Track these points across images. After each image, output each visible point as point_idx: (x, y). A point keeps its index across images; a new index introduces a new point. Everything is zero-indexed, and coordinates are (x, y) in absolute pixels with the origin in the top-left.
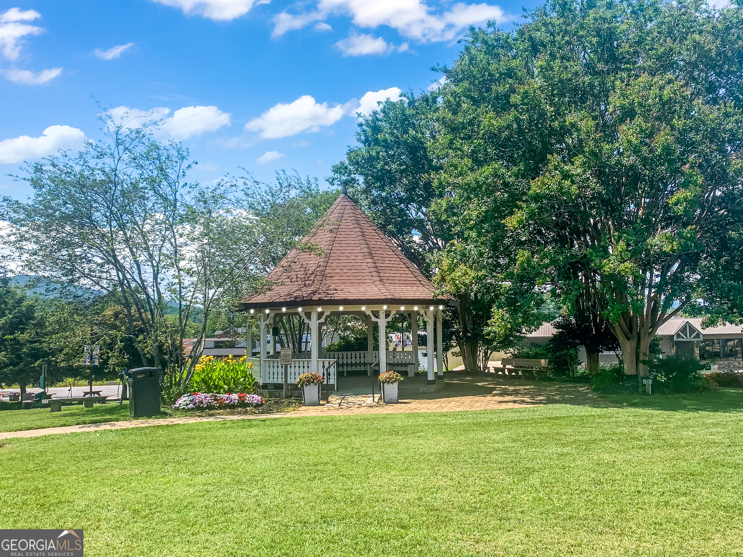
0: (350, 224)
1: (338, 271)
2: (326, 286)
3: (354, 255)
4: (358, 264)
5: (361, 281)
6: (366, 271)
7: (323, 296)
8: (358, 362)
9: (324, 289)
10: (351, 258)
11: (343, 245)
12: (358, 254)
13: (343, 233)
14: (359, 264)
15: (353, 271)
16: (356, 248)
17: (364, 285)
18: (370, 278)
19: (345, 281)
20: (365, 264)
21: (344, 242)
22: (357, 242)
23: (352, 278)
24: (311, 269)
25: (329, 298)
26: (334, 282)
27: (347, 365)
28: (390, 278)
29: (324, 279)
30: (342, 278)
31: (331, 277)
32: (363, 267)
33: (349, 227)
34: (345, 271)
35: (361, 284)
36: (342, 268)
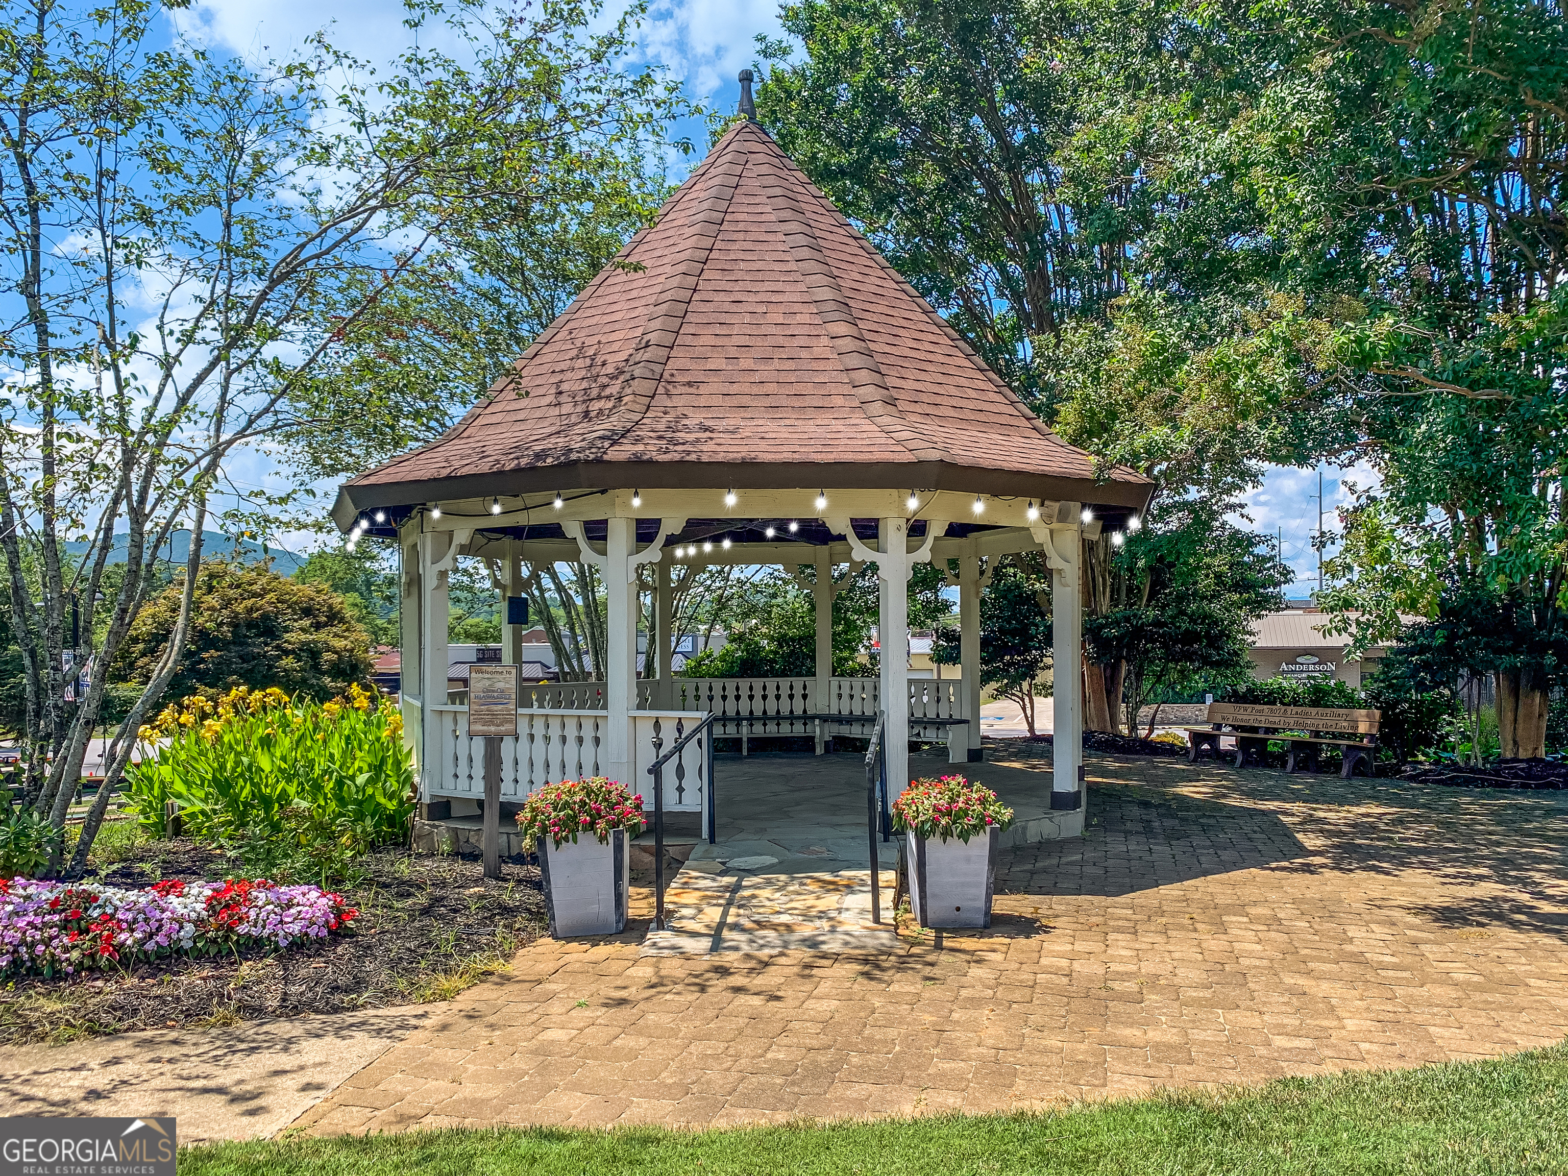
0: (768, 209)
1: (721, 364)
2: (669, 417)
3: (782, 308)
4: (797, 342)
5: (808, 401)
6: (829, 366)
7: (651, 450)
8: (785, 711)
9: (661, 426)
10: (771, 318)
11: (739, 275)
12: (796, 308)
13: (741, 236)
14: (803, 341)
15: (776, 364)
16: (788, 288)
17: (823, 418)
18: (847, 390)
19: (746, 401)
20: (825, 341)
21: (742, 265)
22: (792, 266)
23: (771, 388)
24: (610, 359)
25: (677, 457)
26: (702, 402)
27: (751, 718)
28: (924, 397)
29: (661, 390)
30: (734, 389)
31: (689, 384)
32: (817, 352)
33: (763, 218)
34: (744, 364)
35: (810, 413)
36: (733, 352)
